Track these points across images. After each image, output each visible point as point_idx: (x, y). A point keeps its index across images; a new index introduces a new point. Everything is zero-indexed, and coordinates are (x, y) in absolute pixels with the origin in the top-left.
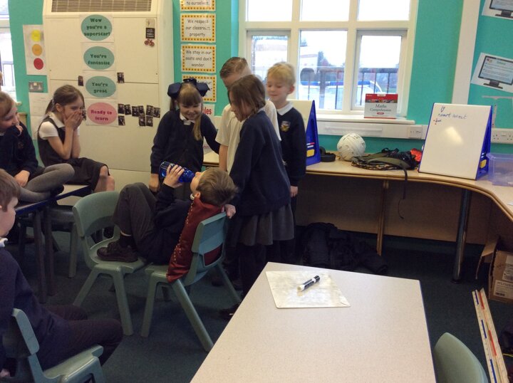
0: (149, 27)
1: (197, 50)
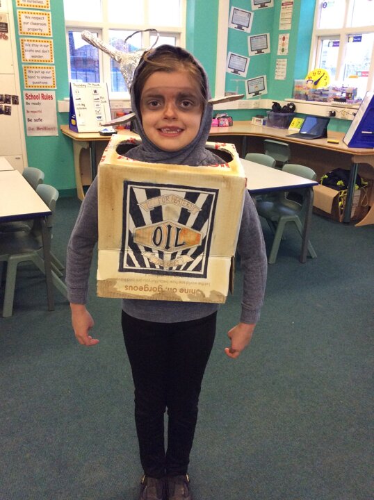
0: (3, 21)
1: (35, 43)
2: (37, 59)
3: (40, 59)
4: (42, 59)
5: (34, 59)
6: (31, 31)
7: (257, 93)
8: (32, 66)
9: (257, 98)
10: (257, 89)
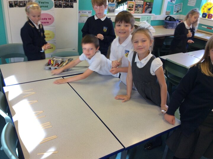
7: (178, 12)
9: (177, 14)
10: (178, 10)
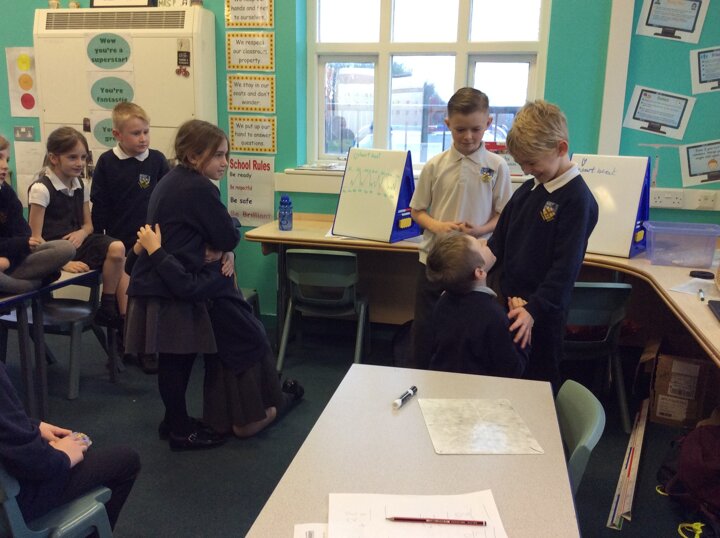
0: (183, 49)
1: (248, 81)
2: (249, 106)
3: (254, 106)
4: (257, 106)
5: (245, 106)
6: (243, 64)
7: (714, 176)
8: (242, 117)
9: (716, 187)
10: (713, 168)
